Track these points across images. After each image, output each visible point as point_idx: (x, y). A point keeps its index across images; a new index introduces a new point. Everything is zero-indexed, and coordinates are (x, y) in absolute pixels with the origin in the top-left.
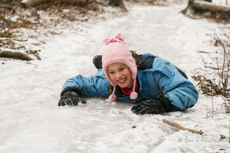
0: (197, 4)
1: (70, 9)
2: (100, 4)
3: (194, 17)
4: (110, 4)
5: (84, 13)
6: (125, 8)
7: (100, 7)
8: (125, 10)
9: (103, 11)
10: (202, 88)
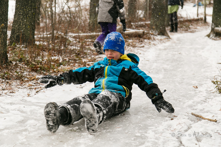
0: (216, 30)
1: (132, 39)
2: (152, 34)
3: (215, 39)
4: (159, 34)
5: (142, 41)
6: (168, 36)
7: (152, 36)
8: (169, 37)
9: (154, 39)
10: (219, 89)
